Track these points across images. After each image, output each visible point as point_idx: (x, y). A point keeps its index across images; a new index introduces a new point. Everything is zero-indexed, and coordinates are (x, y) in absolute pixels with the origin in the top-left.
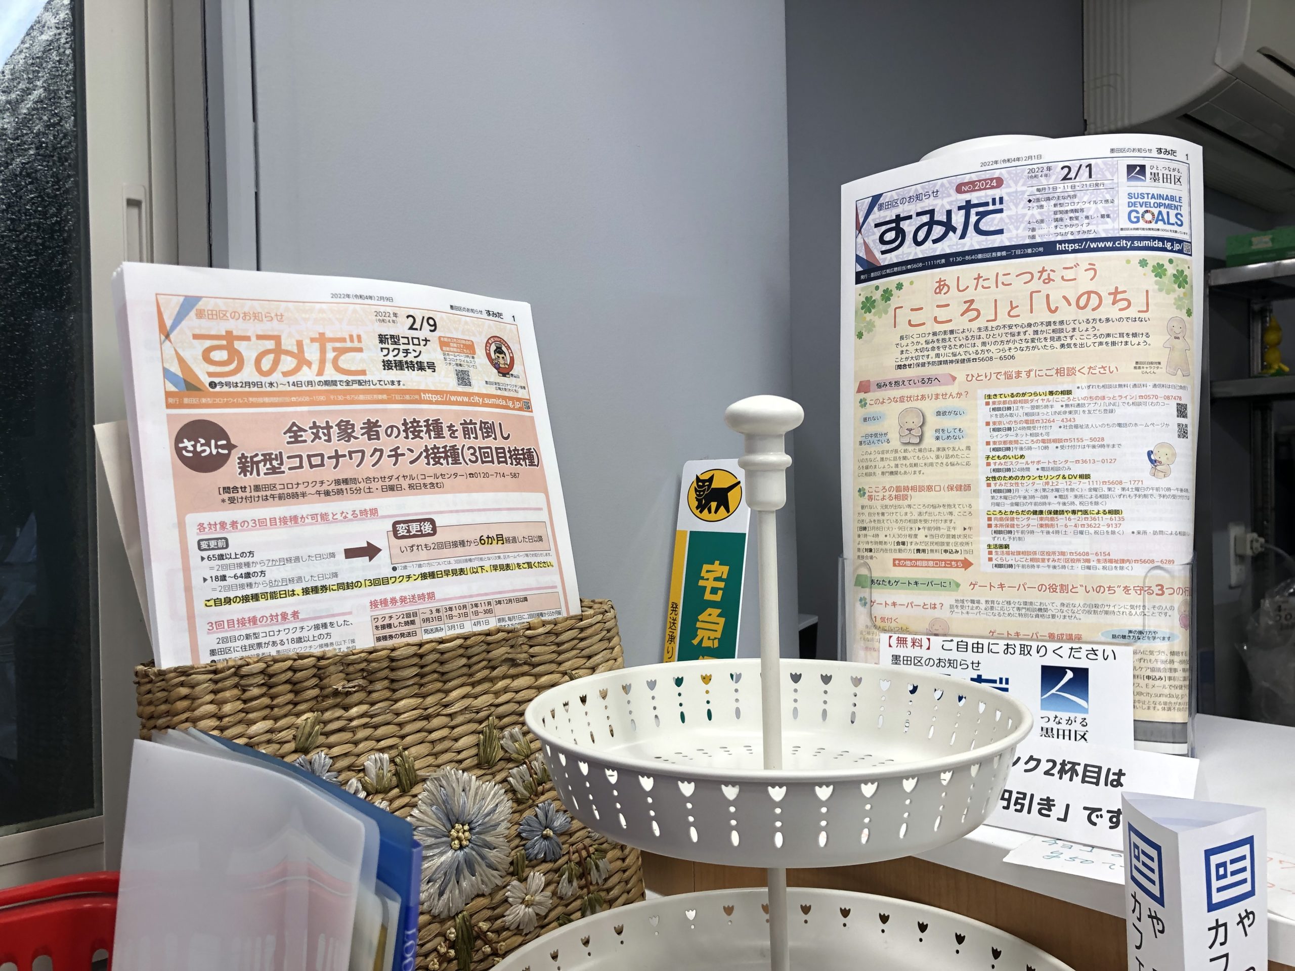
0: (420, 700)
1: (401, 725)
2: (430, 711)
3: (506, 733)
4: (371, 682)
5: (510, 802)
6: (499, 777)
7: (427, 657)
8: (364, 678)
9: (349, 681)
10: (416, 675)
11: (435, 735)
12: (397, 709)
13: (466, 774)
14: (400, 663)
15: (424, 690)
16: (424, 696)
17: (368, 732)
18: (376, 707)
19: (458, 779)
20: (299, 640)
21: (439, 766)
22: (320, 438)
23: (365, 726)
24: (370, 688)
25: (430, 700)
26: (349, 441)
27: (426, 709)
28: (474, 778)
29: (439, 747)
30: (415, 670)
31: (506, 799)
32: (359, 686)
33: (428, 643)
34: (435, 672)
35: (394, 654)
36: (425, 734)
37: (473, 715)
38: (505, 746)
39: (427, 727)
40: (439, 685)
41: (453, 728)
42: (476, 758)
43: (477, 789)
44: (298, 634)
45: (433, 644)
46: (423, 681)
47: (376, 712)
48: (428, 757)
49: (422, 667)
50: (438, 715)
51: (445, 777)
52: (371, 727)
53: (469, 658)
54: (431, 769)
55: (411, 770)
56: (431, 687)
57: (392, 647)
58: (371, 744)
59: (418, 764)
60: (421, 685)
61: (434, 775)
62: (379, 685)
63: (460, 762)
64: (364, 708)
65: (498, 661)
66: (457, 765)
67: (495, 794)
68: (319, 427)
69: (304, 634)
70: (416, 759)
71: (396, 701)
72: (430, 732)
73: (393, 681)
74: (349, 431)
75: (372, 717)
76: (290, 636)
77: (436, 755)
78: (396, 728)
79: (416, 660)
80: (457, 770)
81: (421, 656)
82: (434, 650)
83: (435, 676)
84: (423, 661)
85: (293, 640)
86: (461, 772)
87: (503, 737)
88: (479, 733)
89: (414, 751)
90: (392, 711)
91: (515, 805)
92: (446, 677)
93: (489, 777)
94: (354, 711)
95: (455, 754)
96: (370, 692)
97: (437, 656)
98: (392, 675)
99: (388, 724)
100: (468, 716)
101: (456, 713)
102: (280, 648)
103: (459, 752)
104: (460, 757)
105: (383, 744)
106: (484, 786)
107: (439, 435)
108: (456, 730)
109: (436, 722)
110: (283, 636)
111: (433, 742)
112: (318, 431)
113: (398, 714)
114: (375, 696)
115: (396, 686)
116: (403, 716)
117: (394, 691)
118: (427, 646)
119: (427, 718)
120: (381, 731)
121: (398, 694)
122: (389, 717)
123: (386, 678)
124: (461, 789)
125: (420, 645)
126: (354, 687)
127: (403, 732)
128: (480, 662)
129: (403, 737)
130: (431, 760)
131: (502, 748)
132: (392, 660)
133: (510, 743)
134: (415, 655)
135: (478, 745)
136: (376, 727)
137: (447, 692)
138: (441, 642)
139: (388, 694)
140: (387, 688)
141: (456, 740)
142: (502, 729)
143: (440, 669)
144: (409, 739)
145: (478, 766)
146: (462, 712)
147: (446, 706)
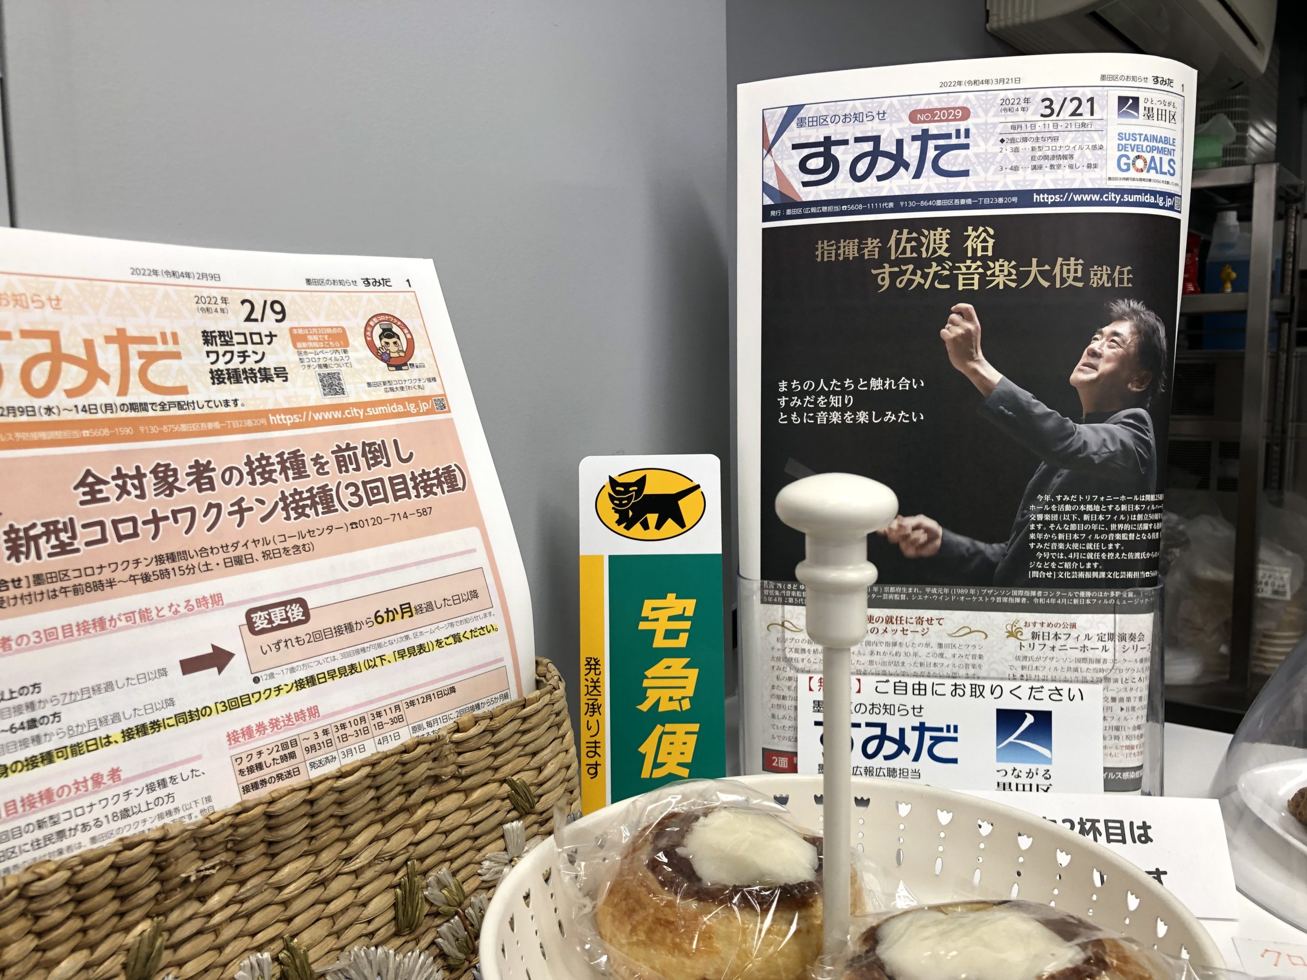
0: (310, 859)
1: (286, 903)
2: (326, 872)
3: (431, 878)
4: (239, 853)
5: (441, 972)
6: (424, 943)
7: (321, 802)
8: (227, 850)
9: (205, 860)
10: (306, 827)
11: (334, 907)
12: (279, 881)
13: (380, 950)
14: (282, 819)
15: (316, 844)
16: (317, 853)
17: (238, 925)
18: (249, 885)
19: (370, 962)
20: (125, 813)
21: (342, 949)
22: (129, 493)
23: (232, 919)
24: (239, 860)
25: (325, 857)
26: (171, 495)
27: (320, 871)
28: (392, 952)
29: (342, 921)
30: (306, 821)
31: (436, 969)
32: (221, 863)
33: (321, 782)
34: (332, 816)
35: (273, 809)
36: (322, 906)
37: (385, 865)
38: (431, 898)
39: (322, 898)
40: (336, 833)
41: (359, 888)
42: (393, 923)
43: (398, 968)
44: (122, 805)
45: (329, 782)
46: (314, 833)
47: (248, 894)
48: (328, 939)
49: (313, 816)
50: (337, 875)
51: (355, 964)
52: (242, 917)
53: (378, 788)
54: (333, 955)
55: (306, 964)
56: (325, 839)
57: (269, 799)
58: (245, 942)
59: (312, 955)
60: (312, 838)
61: (338, 965)
62: (250, 855)
63: (372, 934)
64: (230, 891)
65: (417, 784)
66: (367, 939)
67: (421, 967)
68: (126, 476)
69: (133, 801)
70: (310, 947)
71: (277, 870)
72: (328, 902)
73: (270, 844)
74: (171, 480)
75: (242, 902)
76: (111, 809)
77: (338, 934)
78: (281, 908)
79: (305, 809)
80: (368, 948)
81: (312, 802)
82: (332, 789)
83: (332, 822)
84: (316, 808)
85: (114, 815)
86: (373, 949)
87: (427, 886)
88: (394, 887)
89: (306, 937)
90: (270, 885)
91: (447, 974)
92: (345, 822)
93: (411, 945)
94: (215, 901)
95: (363, 925)
96: (238, 866)
97: (334, 797)
98: (270, 836)
99: (268, 905)
100: (378, 868)
101: (362, 867)
102: (95, 832)
103: (369, 922)
104: (371, 928)
105: (261, 938)
106: (406, 960)
107: (301, 473)
108: (364, 891)
109: (336, 886)
110: (98, 812)
111: (333, 917)
112: (125, 483)
113: (280, 889)
114: (245, 870)
115: (275, 849)
116: (287, 890)
117: (273, 856)
118: (320, 787)
119: (323, 883)
120: (257, 920)
121: (279, 860)
122: (266, 896)
123: (262, 841)
124: (375, 974)
125: (311, 788)
126: (213, 867)
127: (289, 913)
128: (392, 790)
129: (289, 920)
130: (331, 942)
131: (427, 900)
132: (269, 816)
133: (436, 891)
134: (305, 802)
135: (394, 904)
136: (249, 915)
137: (348, 840)
138: (342, 775)
139: (264, 862)
140: (264, 854)
141: (364, 905)
142: (425, 873)
143: (339, 812)
144: (298, 922)
145: (397, 934)
146: (370, 865)
147: (348, 859)
